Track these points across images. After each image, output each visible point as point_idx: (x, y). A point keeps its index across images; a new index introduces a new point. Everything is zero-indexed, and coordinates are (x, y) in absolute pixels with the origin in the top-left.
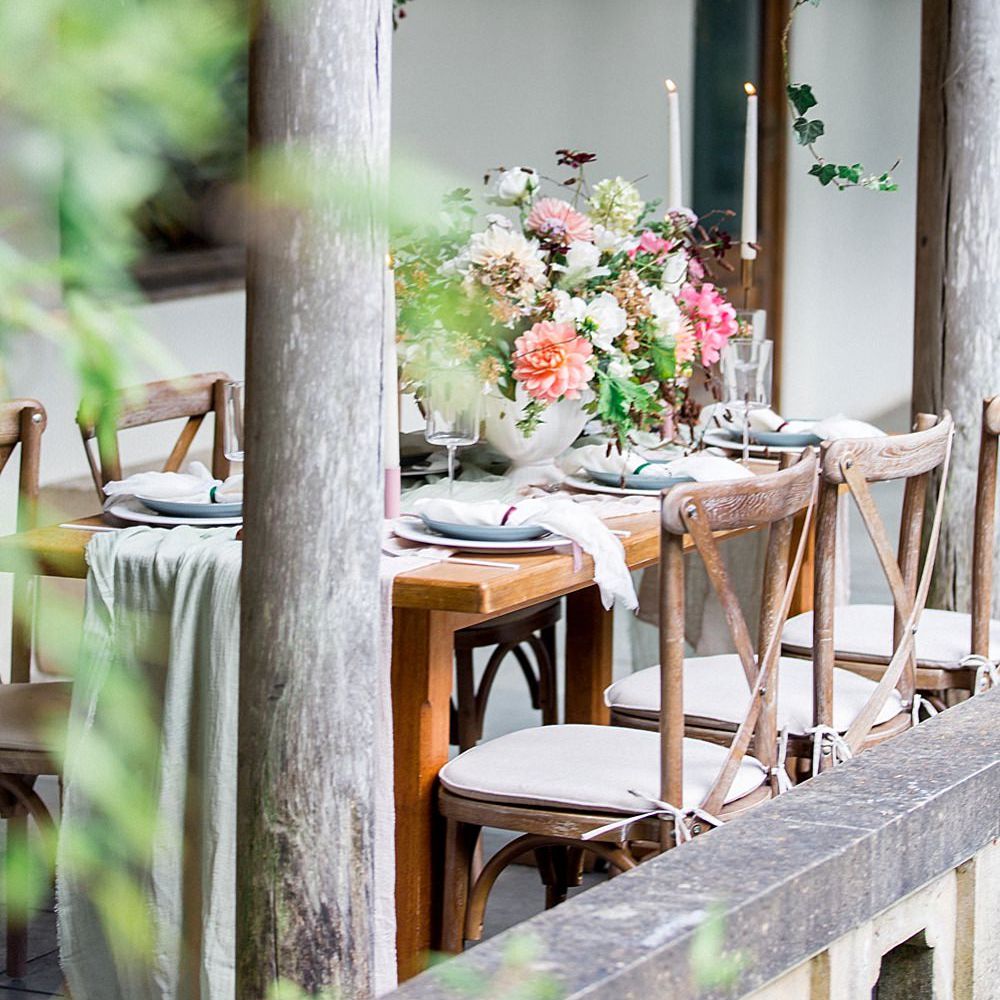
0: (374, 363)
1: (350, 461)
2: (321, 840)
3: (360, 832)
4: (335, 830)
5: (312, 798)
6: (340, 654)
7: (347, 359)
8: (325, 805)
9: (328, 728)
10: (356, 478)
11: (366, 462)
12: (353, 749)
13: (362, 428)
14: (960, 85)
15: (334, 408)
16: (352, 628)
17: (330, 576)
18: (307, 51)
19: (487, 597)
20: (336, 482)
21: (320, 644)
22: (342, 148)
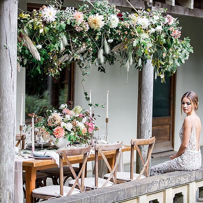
1: (9, 144)
2: (4, 197)
3: (10, 196)
4: (6, 195)
5: (3, 191)
6: (7, 171)
7: (8, 130)
8: (5, 192)
9: (5, 181)
10: (10, 146)
11: (11, 144)
12: (9, 184)
13: (11, 140)
15: (6, 136)
16: (9, 167)
17: (6, 160)
18: (3, 87)
19: (34, 165)
20: (7, 147)
21: (4, 169)
22: (7, 100)
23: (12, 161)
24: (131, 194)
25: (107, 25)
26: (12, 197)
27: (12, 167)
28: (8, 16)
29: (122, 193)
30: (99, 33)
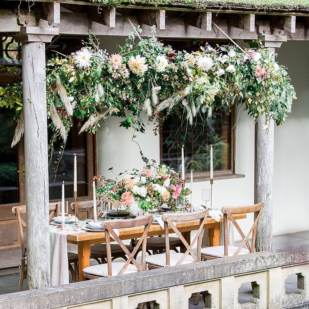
0: (43, 199)
1: (38, 215)
2: (36, 276)
5: (34, 269)
6: (38, 246)
7: (37, 198)
8: (36, 271)
9: (36, 258)
10: (40, 218)
11: (41, 215)
12: (41, 262)
13: (40, 210)
14: (259, 145)
15: (35, 206)
17: (35, 234)
18: (29, 148)
20: (36, 218)
21: (34, 244)
22: (35, 164)
23: (44, 235)
24: (205, 275)
25: (152, 68)
26: (45, 277)
27: (44, 242)
28: (30, 64)
29: (190, 275)
30: (142, 80)
